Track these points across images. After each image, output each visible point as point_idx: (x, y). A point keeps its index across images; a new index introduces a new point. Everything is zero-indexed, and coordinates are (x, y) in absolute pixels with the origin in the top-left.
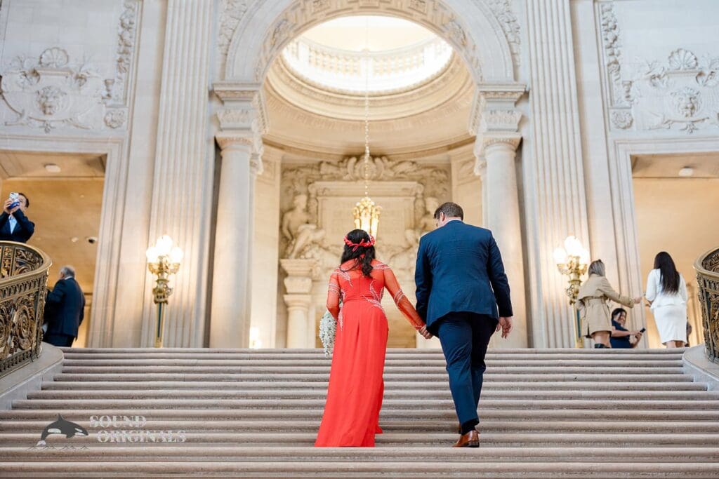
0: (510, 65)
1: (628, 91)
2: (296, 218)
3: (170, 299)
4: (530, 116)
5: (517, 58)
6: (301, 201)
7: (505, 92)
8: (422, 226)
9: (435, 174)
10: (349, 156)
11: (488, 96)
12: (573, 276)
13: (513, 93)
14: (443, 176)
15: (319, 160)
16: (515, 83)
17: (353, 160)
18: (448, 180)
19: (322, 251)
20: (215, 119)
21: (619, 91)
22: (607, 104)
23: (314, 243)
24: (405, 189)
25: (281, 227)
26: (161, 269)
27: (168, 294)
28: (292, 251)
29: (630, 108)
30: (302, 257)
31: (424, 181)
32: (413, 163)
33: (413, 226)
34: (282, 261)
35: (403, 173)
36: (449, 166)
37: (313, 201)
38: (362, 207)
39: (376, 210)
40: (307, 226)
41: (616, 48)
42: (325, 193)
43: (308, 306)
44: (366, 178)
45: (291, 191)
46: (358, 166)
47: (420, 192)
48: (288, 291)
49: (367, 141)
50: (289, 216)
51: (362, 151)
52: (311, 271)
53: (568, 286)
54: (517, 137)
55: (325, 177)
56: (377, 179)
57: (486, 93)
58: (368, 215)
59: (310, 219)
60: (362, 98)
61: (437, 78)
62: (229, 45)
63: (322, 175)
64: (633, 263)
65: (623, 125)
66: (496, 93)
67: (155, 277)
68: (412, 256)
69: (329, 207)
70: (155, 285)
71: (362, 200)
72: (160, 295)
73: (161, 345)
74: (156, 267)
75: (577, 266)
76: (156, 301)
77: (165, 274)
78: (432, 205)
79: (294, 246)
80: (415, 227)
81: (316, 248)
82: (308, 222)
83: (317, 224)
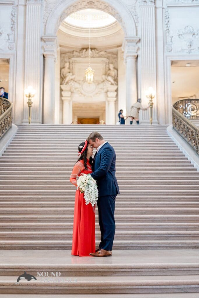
0: (135, 30)
1: (171, 39)
2: (65, 71)
3: (32, 105)
4: (141, 47)
5: (137, 28)
6: (67, 65)
7: (133, 40)
8: (108, 73)
9: (113, 55)
10: (83, 49)
11: (128, 41)
12: (150, 99)
13: (136, 40)
14: (115, 56)
15: (73, 50)
16: (136, 36)
17: (85, 50)
18: (117, 58)
19: (74, 82)
20: (43, 47)
21: (169, 39)
22: (165, 43)
23: (72, 79)
24: (102, 61)
25: (60, 74)
26: (30, 96)
27: (31, 104)
28: (64, 82)
29: (172, 45)
30: (68, 84)
31: (109, 58)
32: (105, 51)
33: (105, 73)
34: (62, 86)
35: (102, 55)
36: (117, 53)
37: (71, 65)
38: (88, 71)
40: (69, 74)
41: (169, 24)
42: (75, 62)
43: (70, 101)
44: (89, 56)
45: (63, 61)
46: (86, 53)
47: (107, 62)
48: (63, 96)
49: (90, 44)
50: (63, 70)
51: (87, 47)
52: (71, 89)
53: (149, 102)
54: (136, 54)
55: (75, 56)
56: (93, 57)
57: (127, 40)
58: (90, 73)
60: (88, 30)
61: (113, 24)
62: (46, 23)
63: (74, 56)
64: (169, 94)
65: (169, 51)
66: (130, 40)
67: (28, 99)
68: (104, 84)
69: (76, 67)
70: (28, 101)
71: (88, 68)
72: (29, 104)
73: (30, 119)
74: (28, 96)
75: (152, 96)
76: (28, 106)
77: (30, 98)
78: (111, 66)
79: (65, 80)
80: (105, 74)
81: (72, 81)
82: (69, 72)
83: (72, 73)
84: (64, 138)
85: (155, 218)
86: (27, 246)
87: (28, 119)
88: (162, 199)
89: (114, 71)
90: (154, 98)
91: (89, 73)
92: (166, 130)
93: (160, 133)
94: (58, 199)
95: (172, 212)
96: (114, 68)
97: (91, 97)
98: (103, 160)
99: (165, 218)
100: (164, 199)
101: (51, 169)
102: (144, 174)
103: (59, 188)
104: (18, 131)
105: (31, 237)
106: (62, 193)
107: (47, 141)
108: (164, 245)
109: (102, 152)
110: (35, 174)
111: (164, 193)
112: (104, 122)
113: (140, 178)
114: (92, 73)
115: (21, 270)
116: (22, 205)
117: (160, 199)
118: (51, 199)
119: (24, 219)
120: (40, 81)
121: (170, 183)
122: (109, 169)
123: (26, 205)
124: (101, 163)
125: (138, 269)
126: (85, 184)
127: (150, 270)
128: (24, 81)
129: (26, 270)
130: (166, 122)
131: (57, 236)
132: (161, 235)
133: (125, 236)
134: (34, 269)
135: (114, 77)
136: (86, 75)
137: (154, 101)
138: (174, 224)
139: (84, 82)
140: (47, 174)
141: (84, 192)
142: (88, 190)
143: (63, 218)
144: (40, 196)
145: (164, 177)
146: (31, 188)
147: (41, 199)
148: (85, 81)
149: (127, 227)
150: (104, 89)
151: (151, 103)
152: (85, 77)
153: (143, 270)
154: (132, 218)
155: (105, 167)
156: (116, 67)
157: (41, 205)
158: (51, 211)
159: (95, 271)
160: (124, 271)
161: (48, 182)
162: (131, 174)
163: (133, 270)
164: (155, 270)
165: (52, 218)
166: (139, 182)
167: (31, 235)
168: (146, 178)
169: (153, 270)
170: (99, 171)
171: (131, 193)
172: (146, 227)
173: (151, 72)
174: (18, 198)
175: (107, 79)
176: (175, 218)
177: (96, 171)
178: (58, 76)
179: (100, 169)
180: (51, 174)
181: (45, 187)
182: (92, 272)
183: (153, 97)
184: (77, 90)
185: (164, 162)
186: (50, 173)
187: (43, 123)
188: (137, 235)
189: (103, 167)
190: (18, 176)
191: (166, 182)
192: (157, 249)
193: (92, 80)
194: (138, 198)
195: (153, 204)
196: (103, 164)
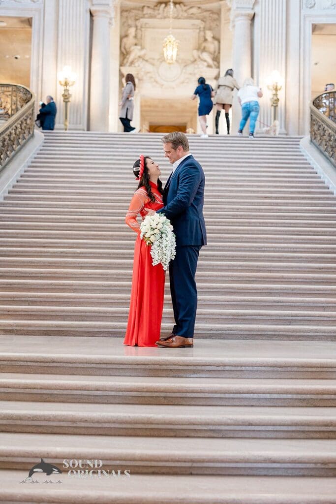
2: (130, 41)
3: (70, 99)
6: (132, 31)
8: (202, 48)
9: (211, 15)
10: (161, 3)
12: (274, 92)
14: (216, 16)
15: (143, 5)
17: (163, 5)
18: (219, 19)
19: (144, 62)
23: (140, 57)
24: (193, 25)
25: (120, 47)
26: (66, 84)
27: (70, 97)
28: (127, 62)
30: (133, 65)
31: (204, 20)
32: (199, 8)
34: (122, 68)
35: (192, 14)
36: (220, 10)
37: (139, 31)
38: (168, 41)
39: (176, 43)
40: (135, 47)
42: (145, 26)
44: (171, 16)
45: (126, 25)
46: (166, 10)
47: (202, 26)
50: (125, 40)
53: (271, 96)
54: (252, 13)
55: (146, 16)
56: (177, 18)
58: (172, 45)
59: (137, 42)
63: (144, 15)
65: (309, 6)
67: (63, 88)
68: (196, 66)
69: (148, 35)
70: (63, 92)
71: (168, 37)
72: (66, 97)
73: (67, 124)
74: (63, 83)
75: (277, 87)
76: (64, 101)
77: (68, 86)
78: (209, 35)
79: (128, 59)
80: (198, 49)
81: (141, 60)
82: (136, 45)
83: (141, 45)
84: (122, 156)
85: (272, 289)
86: (53, 329)
87: (63, 123)
88: (286, 259)
89: (213, 43)
90: (280, 89)
91: (170, 46)
92: (299, 145)
93: (288, 149)
94: (109, 256)
95: (300, 280)
96: (214, 38)
97: (173, 88)
98: (183, 184)
99: (288, 290)
100: (288, 260)
101: (99, 206)
102: (256, 217)
103: (112, 238)
104: (45, 143)
105: (61, 315)
106: (117, 246)
107: (94, 159)
108: (285, 333)
109: (181, 172)
110: (70, 213)
111: (290, 250)
112: (193, 131)
113: (250, 224)
114: (174, 46)
115: (39, 364)
116: (47, 264)
117: (282, 259)
118: (97, 255)
119: (51, 287)
120: (85, 58)
121: (300, 233)
122: (192, 201)
123: (54, 265)
124: (180, 190)
125: (235, 366)
126: (156, 231)
127: (255, 368)
128: (57, 57)
129: (48, 363)
130: (300, 132)
131: (105, 315)
132: (279, 316)
133: (220, 317)
134: (61, 362)
135: (213, 53)
136: (165, 49)
137: (281, 95)
138: (303, 300)
139: (161, 62)
140: (92, 214)
141: (152, 243)
142: (161, 241)
143: (115, 286)
144: (78, 250)
145: (290, 223)
146: (63, 237)
147: (81, 255)
148: (162, 59)
149: (223, 303)
150: (195, 74)
151: (275, 98)
152: (163, 51)
153: (243, 368)
154: (232, 288)
155: (186, 197)
156: (217, 36)
157: (80, 265)
158: (95, 274)
159: (162, 368)
160: (211, 370)
161: (94, 227)
162: (234, 217)
163: (227, 368)
164: (263, 369)
165: (98, 286)
166: (247, 230)
167: (61, 312)
168: (260, 223)
169: (260, 368)
170: (175, 203)
171: (233, 249)
172: (255, 303)
173: (277, 45)
174: (41, 252)
175: (201, 56)
176: (305, 290)
177: (170, 204)
178: (116, 52)
179: (176, 199)
180: (99, 214)
181: (88, 235)
182: (157, 370)
183: (279, 87)
184: (149, 75)
185: (292, 198)
186: (97, 212)
187: (88, 129)
188: (238, 315)
189: (181, 196)
190: (43, 216)
191: (293, 231)
192: (272, 339)
193: (174, 58)
194: (244, 257)
195: (268, 267)
196: (183, 192)
